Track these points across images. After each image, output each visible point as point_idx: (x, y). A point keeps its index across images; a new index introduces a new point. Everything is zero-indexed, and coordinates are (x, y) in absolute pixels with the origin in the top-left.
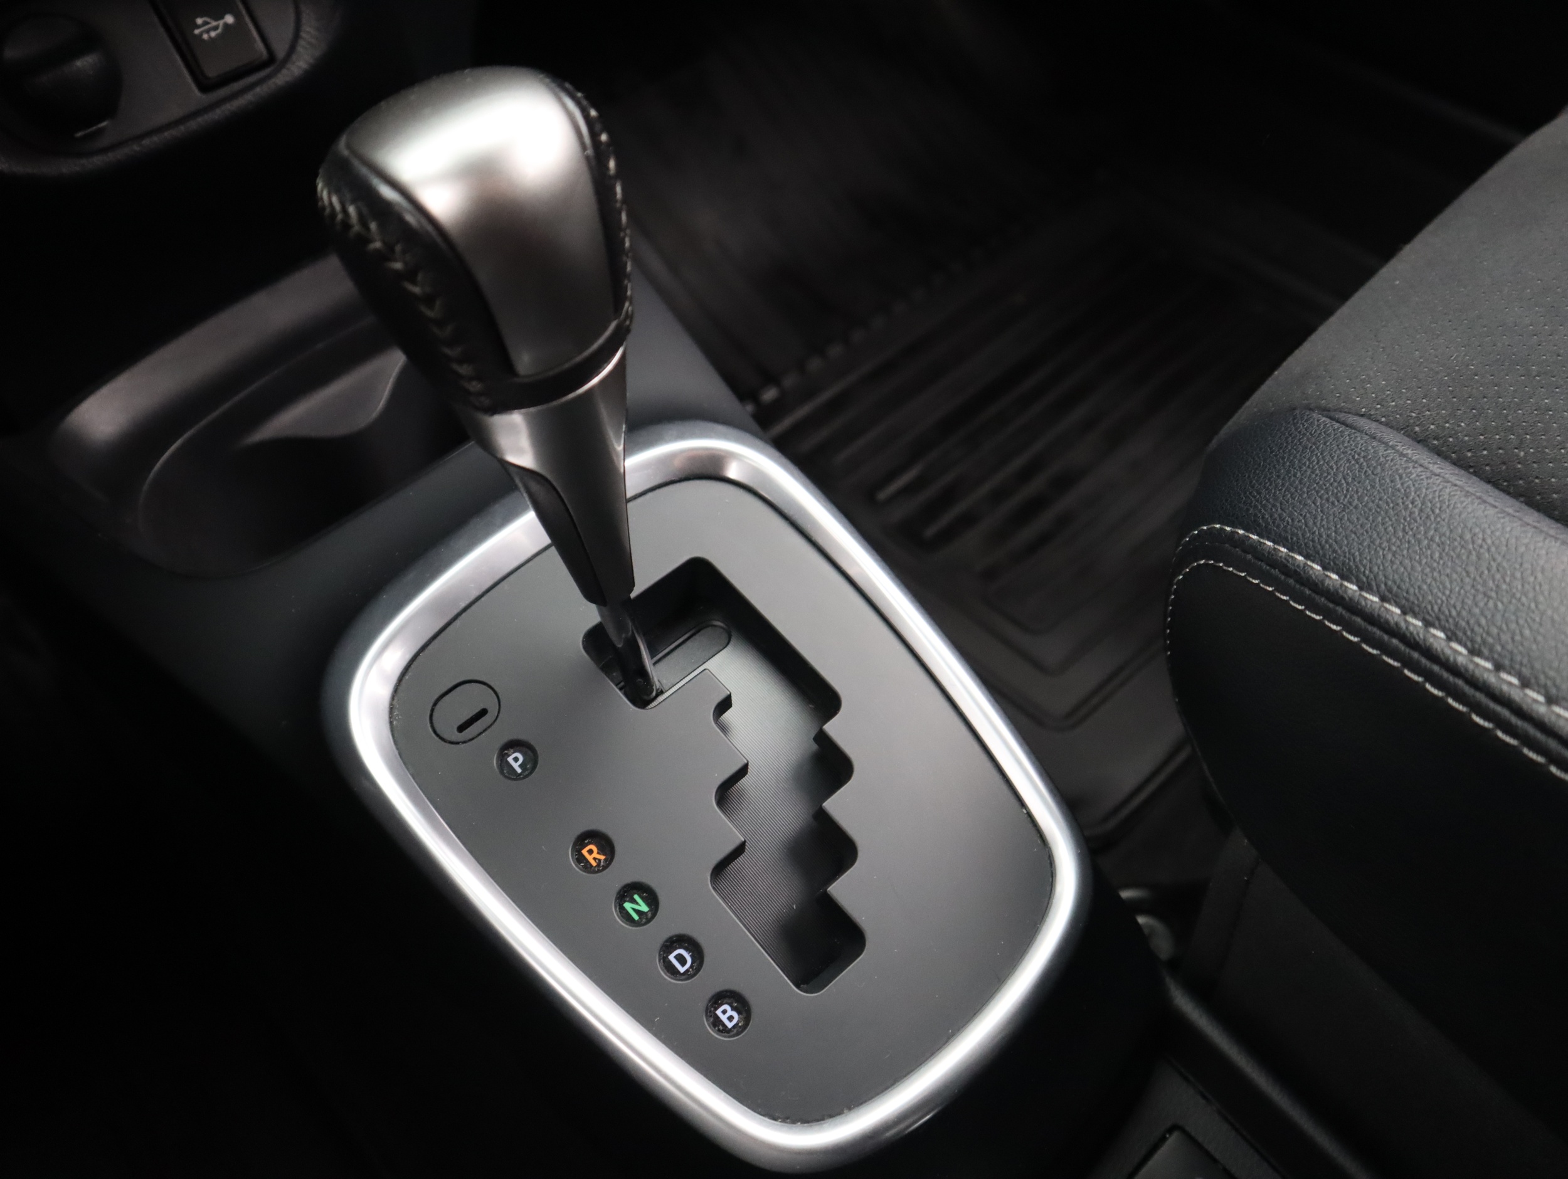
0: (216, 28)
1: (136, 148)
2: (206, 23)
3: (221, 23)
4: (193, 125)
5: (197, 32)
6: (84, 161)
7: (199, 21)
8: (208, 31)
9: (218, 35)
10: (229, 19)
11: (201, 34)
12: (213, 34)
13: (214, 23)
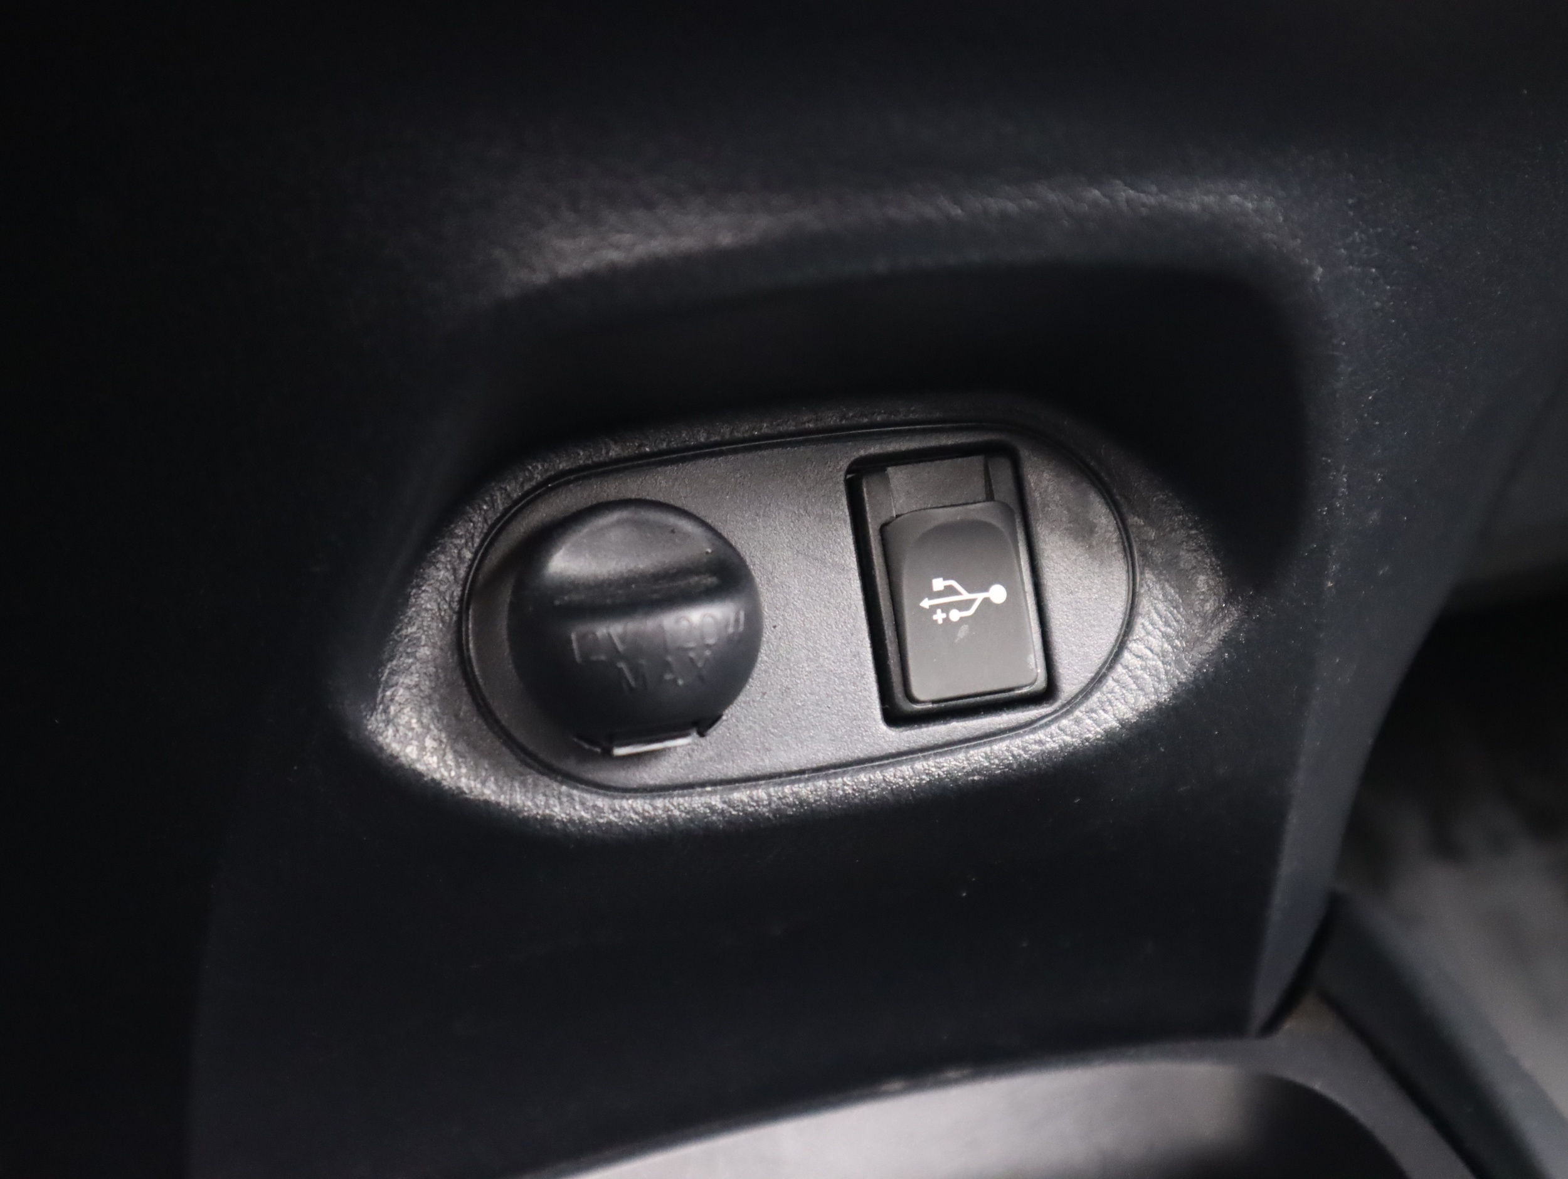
0: (964, 605)
1: (716, 801)
2: (949, 591)
3: (980, 597)
4: (846, 785)
5: (926, 603)
6: (601, 802)
7: (938, 584)
8: (946, 608)
9: (963, 620)
10: (998, 594)
11: (933, 609)
12: (955, 615)
13: (966, 595)
